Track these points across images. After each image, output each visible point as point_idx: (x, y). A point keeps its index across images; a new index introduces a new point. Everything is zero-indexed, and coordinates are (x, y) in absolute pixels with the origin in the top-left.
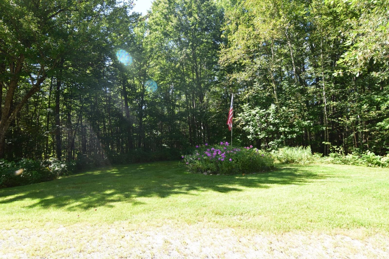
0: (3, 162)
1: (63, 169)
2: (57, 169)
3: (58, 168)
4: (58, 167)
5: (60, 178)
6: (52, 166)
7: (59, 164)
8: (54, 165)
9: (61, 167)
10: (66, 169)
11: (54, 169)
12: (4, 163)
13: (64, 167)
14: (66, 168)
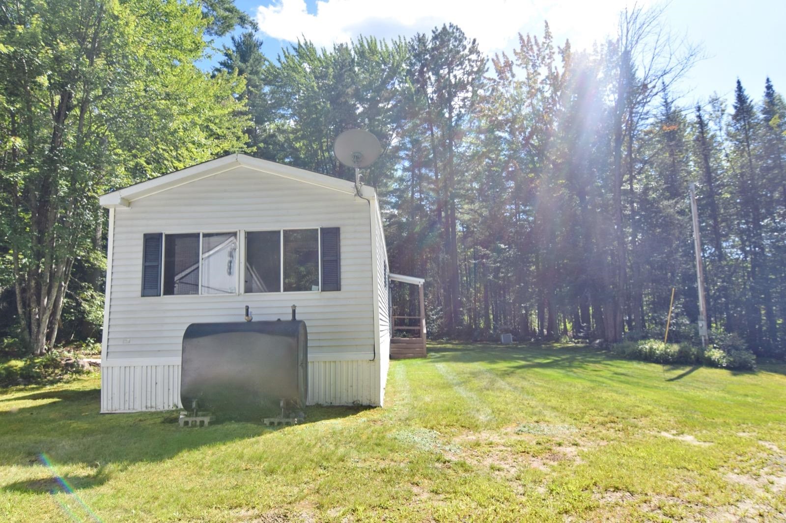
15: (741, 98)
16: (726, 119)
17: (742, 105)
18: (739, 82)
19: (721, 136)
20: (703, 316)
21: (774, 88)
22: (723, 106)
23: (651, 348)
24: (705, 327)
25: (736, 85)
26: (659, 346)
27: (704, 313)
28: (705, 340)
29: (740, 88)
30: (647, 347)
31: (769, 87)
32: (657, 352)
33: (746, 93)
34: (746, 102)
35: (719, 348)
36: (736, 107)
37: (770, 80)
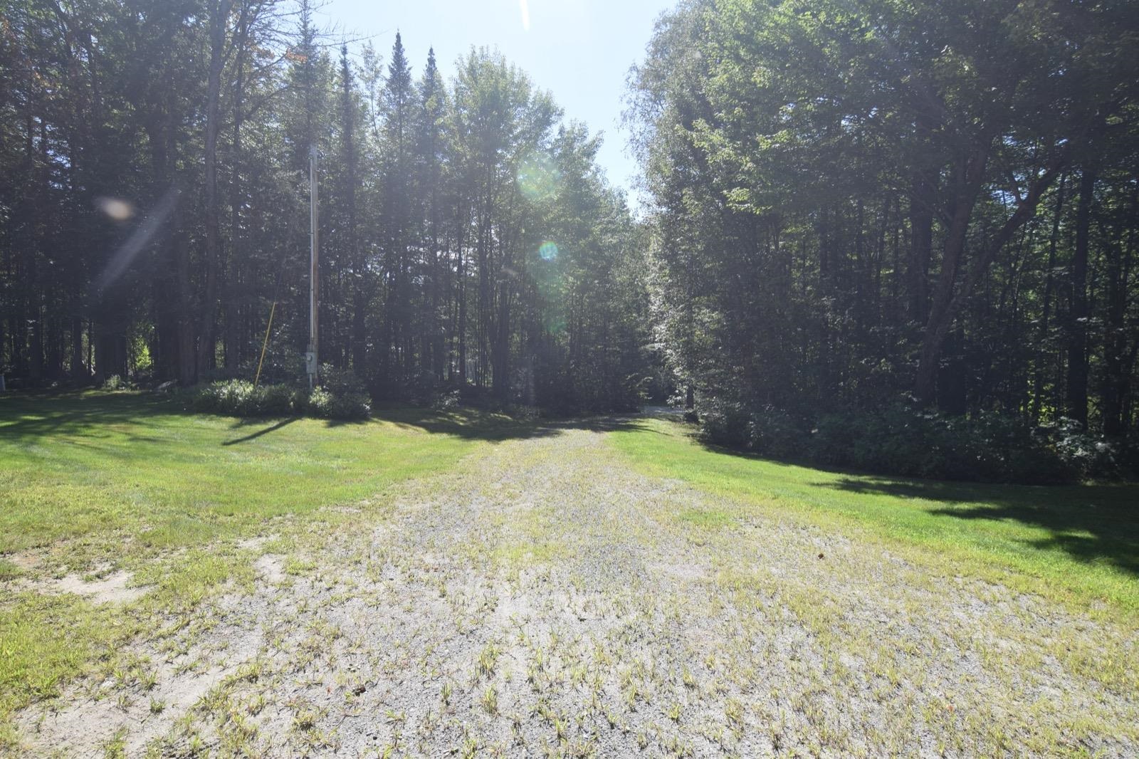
0: (937, 415)
1: (1103, 455)
2: (1080, 452)
3: (1085, 453)
4: (1086, 450)
5: (1089, 483)
6: (1065, 443)
7: (1090, 440)
8: (1073, 441)
9: (1096, 450)
10: (1112, 458)
11: (1071, 453)
12: (939, 417)
13: (1107, 451)
14: (1113, 454)
15: (399, 60)
16: (381, 84)
17: (398, 70)
18: (398, 37)
19: (373, 106)
20: (313, 346)
21: (437, 64)
22: (378, 66)
23: (232, 393)
24: (314, 362)
25: (395, 40)
26: (244, 390)
27: (316, 340)
28: (313, 379)
29: (398, 47)
30: (226, 391)
31: (431, 61)
32: (240, 399)
33: (405, 55)
34: (404, 69)
35: (329, 391)
36: (392, 70)
37: (434, 51)
